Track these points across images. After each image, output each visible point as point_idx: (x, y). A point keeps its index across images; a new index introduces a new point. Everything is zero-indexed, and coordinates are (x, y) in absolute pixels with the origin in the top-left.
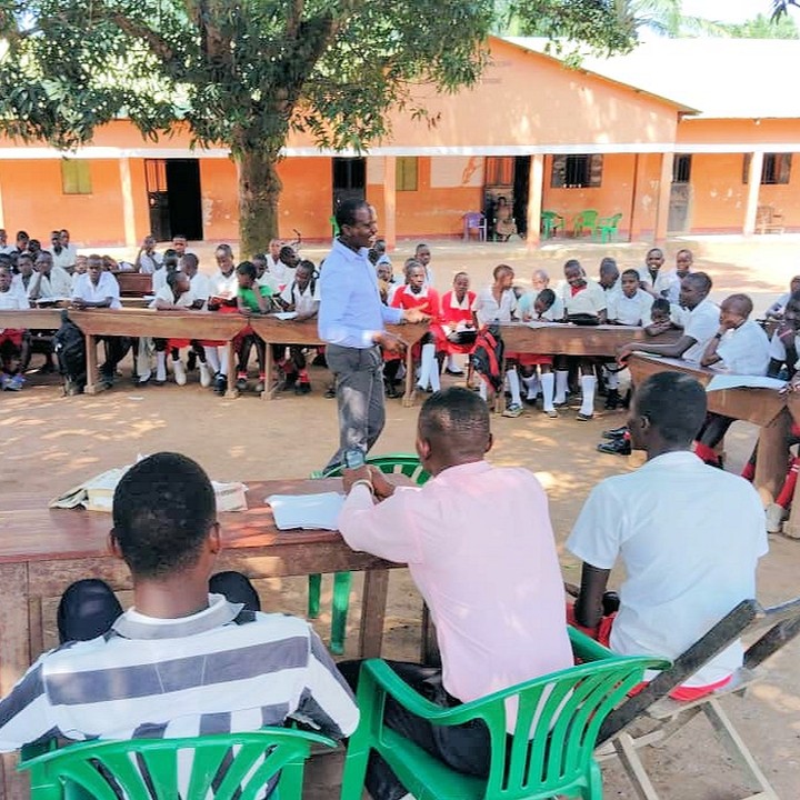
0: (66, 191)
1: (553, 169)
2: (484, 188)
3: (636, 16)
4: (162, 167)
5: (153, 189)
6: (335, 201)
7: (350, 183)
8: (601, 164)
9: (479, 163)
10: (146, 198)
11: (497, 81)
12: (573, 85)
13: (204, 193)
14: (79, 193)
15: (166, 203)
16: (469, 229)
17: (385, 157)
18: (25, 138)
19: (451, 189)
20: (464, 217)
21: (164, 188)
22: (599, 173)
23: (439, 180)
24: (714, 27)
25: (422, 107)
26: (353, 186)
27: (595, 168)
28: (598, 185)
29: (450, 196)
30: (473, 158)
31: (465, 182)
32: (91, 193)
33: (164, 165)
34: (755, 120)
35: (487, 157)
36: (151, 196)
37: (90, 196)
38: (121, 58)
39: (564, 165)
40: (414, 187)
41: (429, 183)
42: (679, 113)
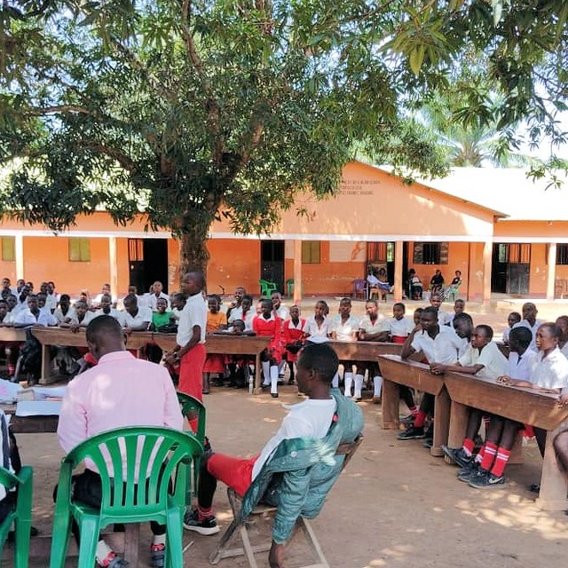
0: (71, 259)
1: (415, 251)
2: (367, 262)
3: (481, 153)
4: (141, 245)
5: (133, 258)
6: (262, 269)
7: (273, 258)
8: (447, 249)
9: (363, 246)
10: (128, 265)
11: (370, 193)
12: (411, 196)
13: (170, 263)
14: (81, 261)
15: (142, 268)
16: (356, 291)
17: (294, 241)
18: (30, 222)
19: (344, 263)
20: (353, 282)
21: (141, 258)
22: (446, 255)
23: (335, 257)
24: (534, 161)
25: (304, 208)
26: (275, 260)
27: (443, 252)
28: (445, 263)
29: (344, 267)
30: (359, 242)
31: (354, 258)
32: (89, 261)
33: (142, 243)
34: (549, 222)
35: (368, 242)
36: (131, 263)
37: (88, 263)
38: (105, 172)
39: (422, 249)
40: (318, 261)
41: (328, 259)
42: (495, 216)
